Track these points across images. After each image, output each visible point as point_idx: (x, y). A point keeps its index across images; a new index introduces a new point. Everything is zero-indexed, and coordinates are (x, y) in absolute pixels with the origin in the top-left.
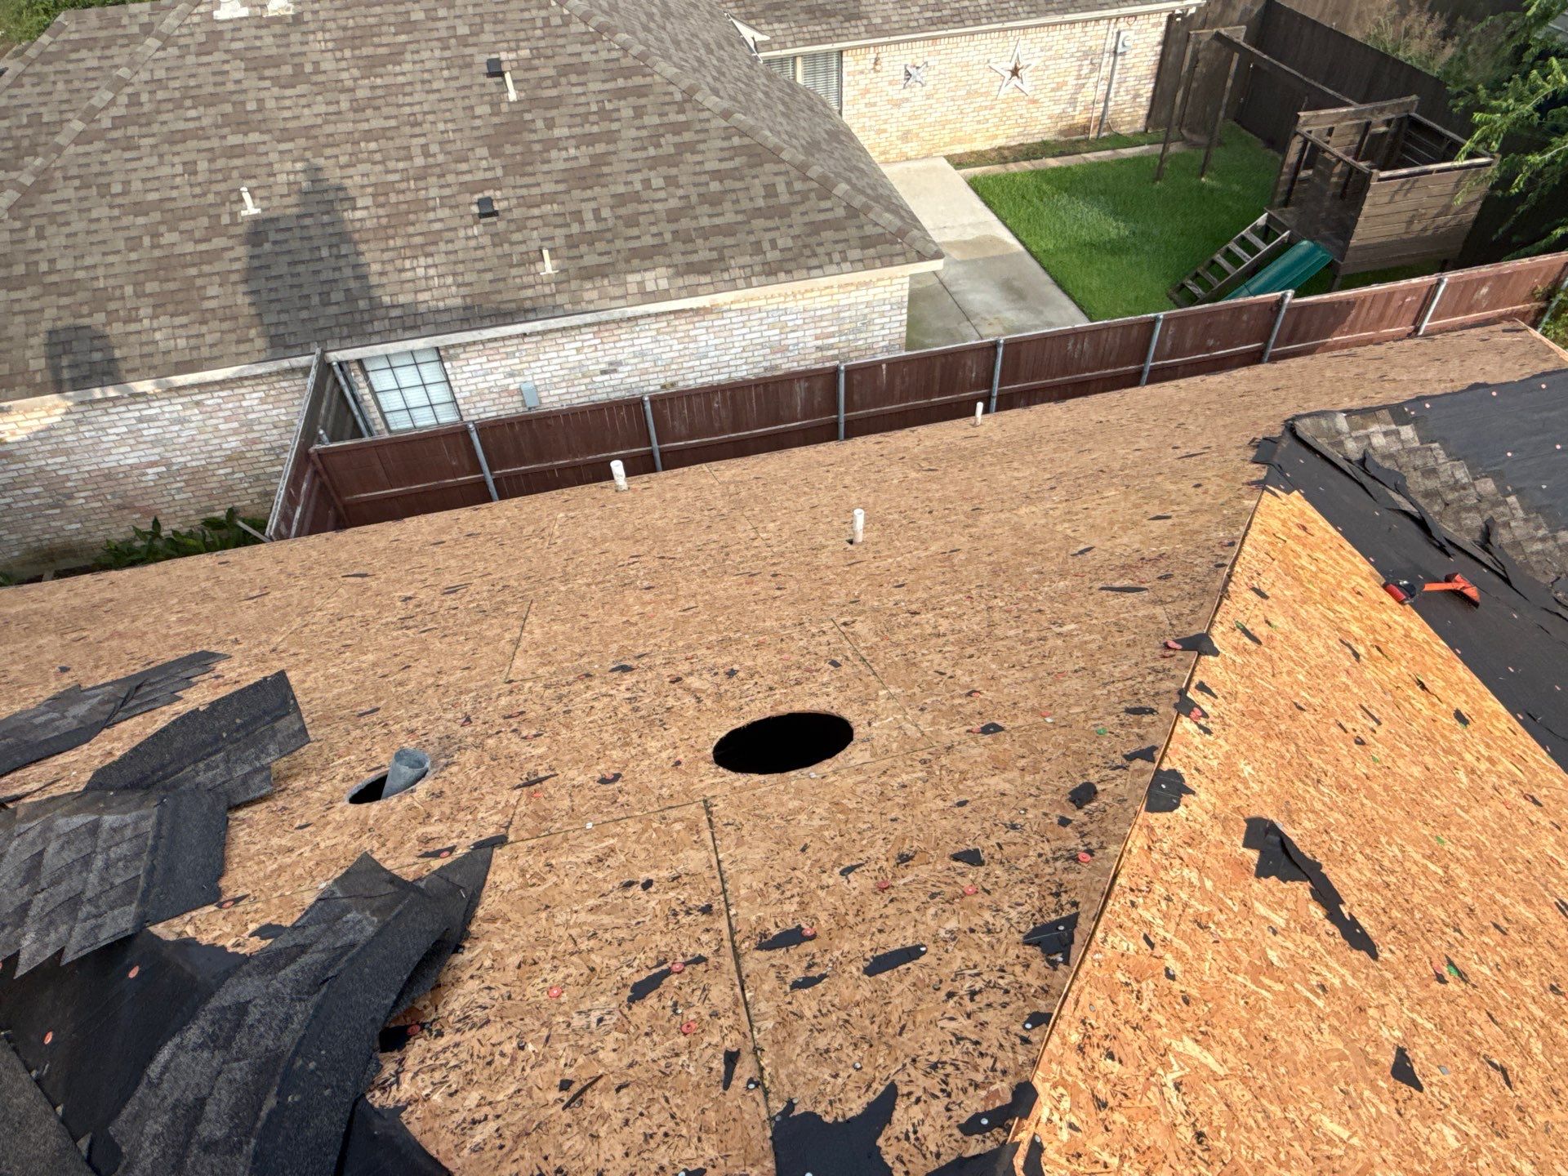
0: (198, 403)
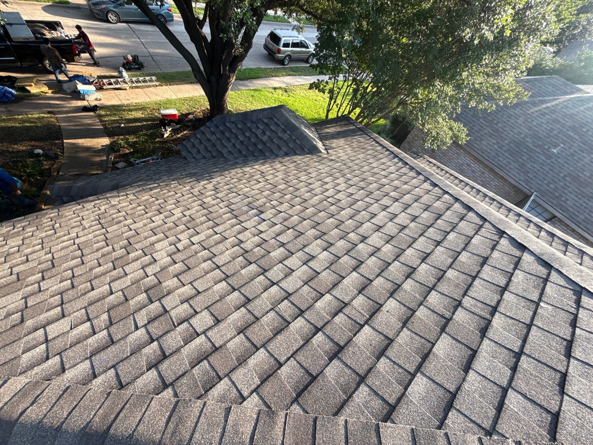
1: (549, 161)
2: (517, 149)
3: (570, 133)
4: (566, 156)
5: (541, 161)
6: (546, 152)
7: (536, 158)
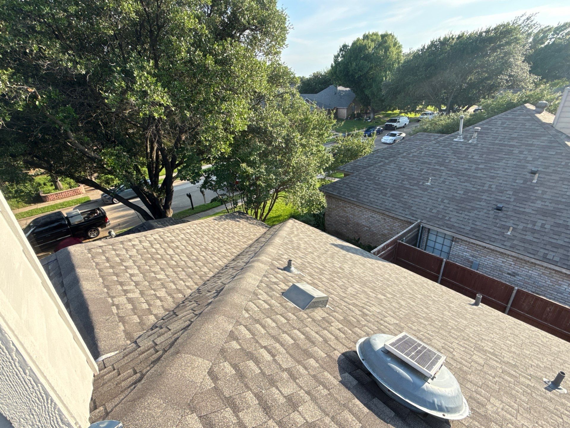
0: (385, 219)
1: (426, 193)
2: (398, 192)
3: (437, 167)
4: (439, 185)
5: (420, 195)
6: (422, 187)
7: (415, 194)
